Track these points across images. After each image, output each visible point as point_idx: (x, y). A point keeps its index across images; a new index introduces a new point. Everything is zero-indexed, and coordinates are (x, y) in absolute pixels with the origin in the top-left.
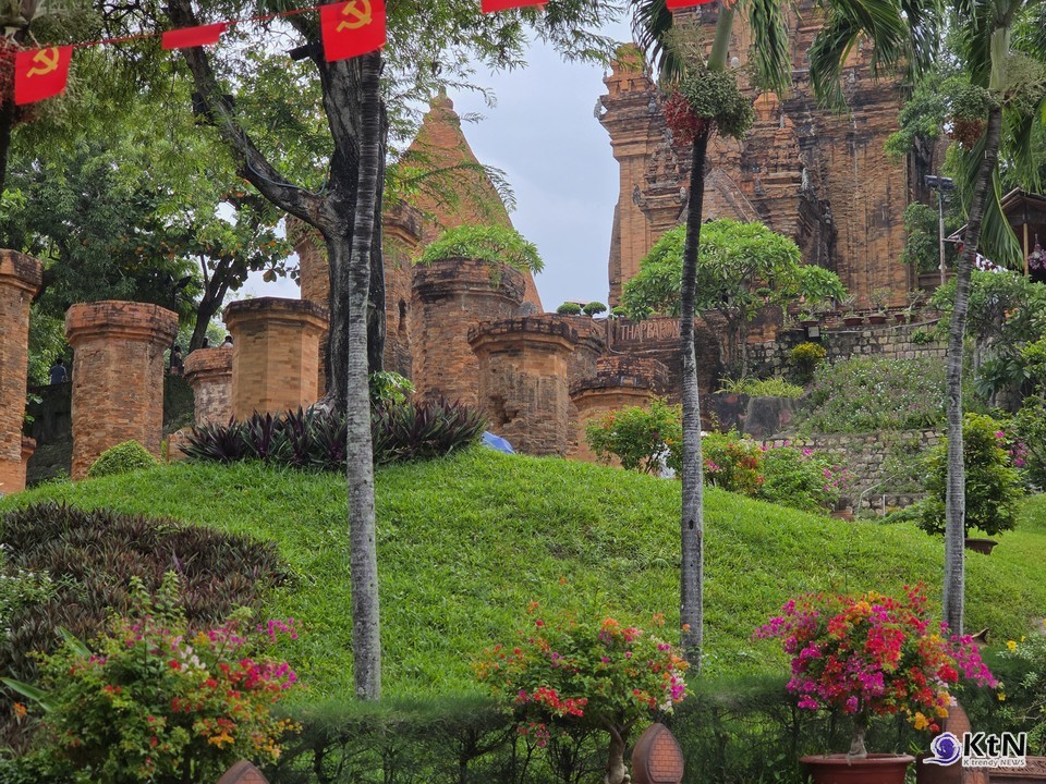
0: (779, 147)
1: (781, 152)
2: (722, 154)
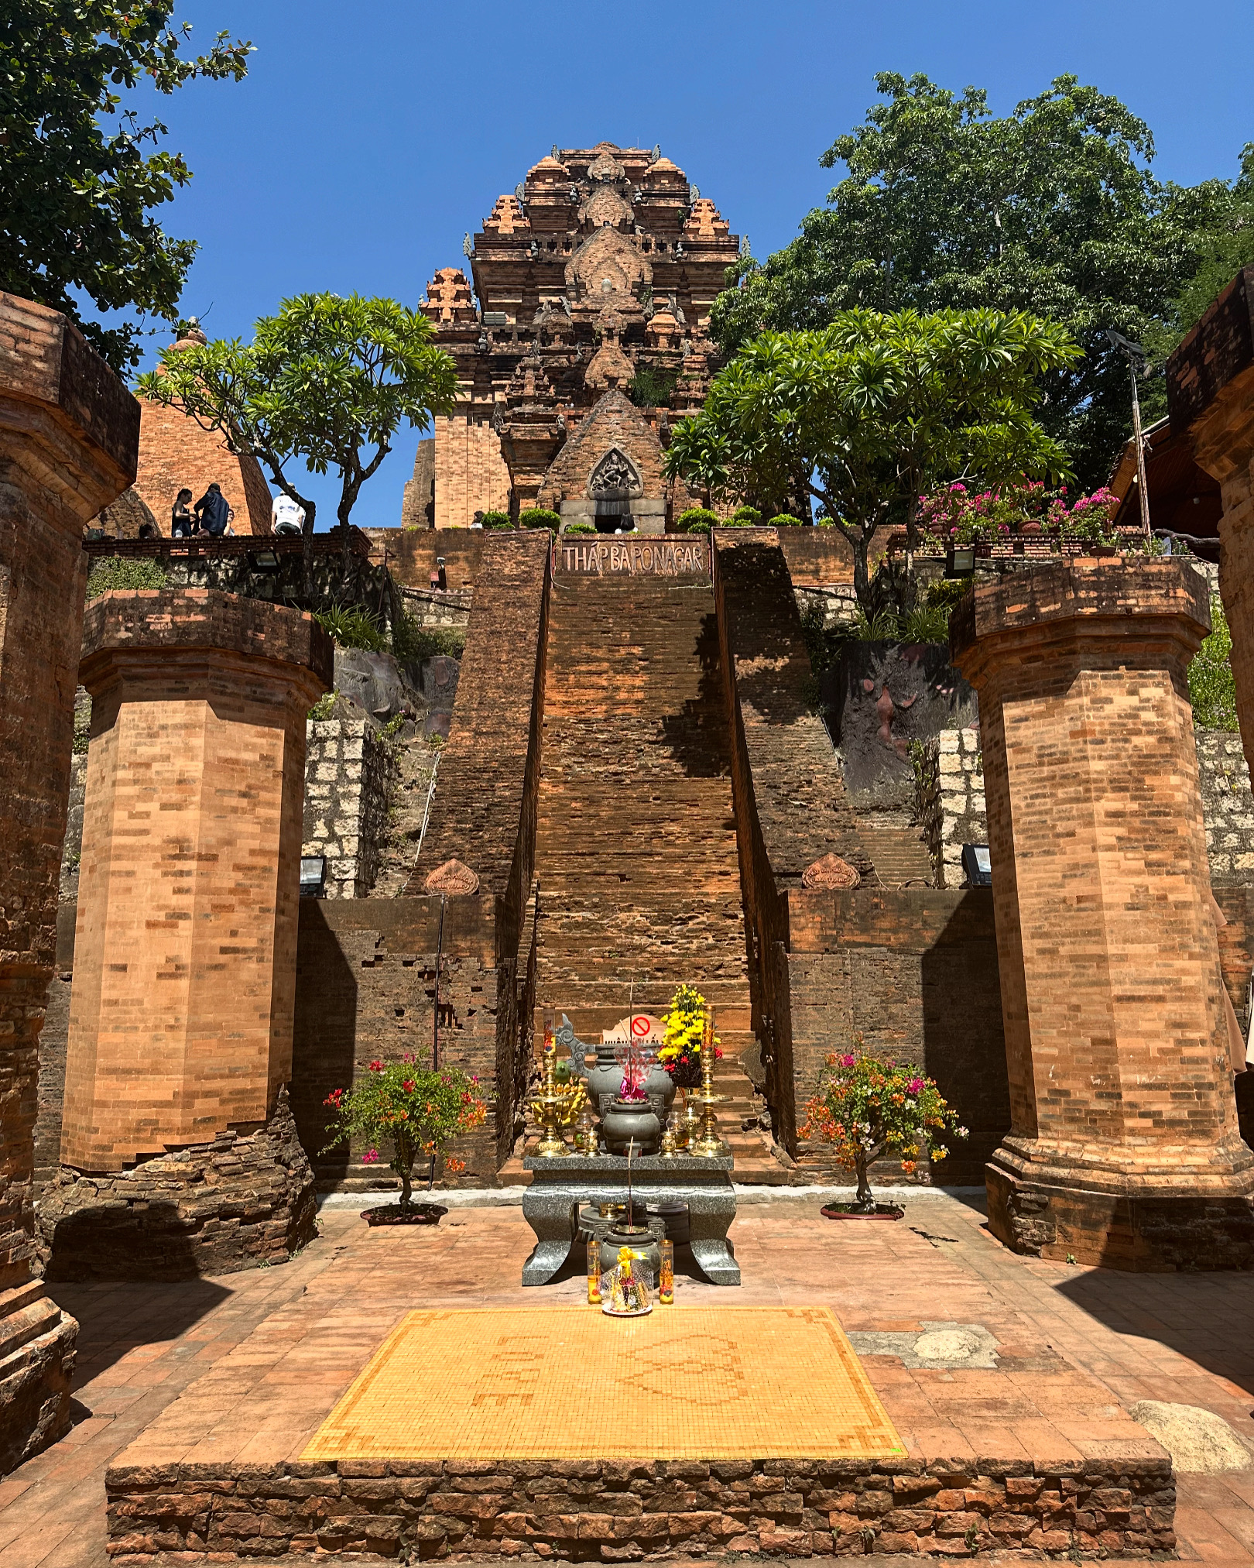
0: (687, 377)
1: (692, 384)
2: (612, 381)
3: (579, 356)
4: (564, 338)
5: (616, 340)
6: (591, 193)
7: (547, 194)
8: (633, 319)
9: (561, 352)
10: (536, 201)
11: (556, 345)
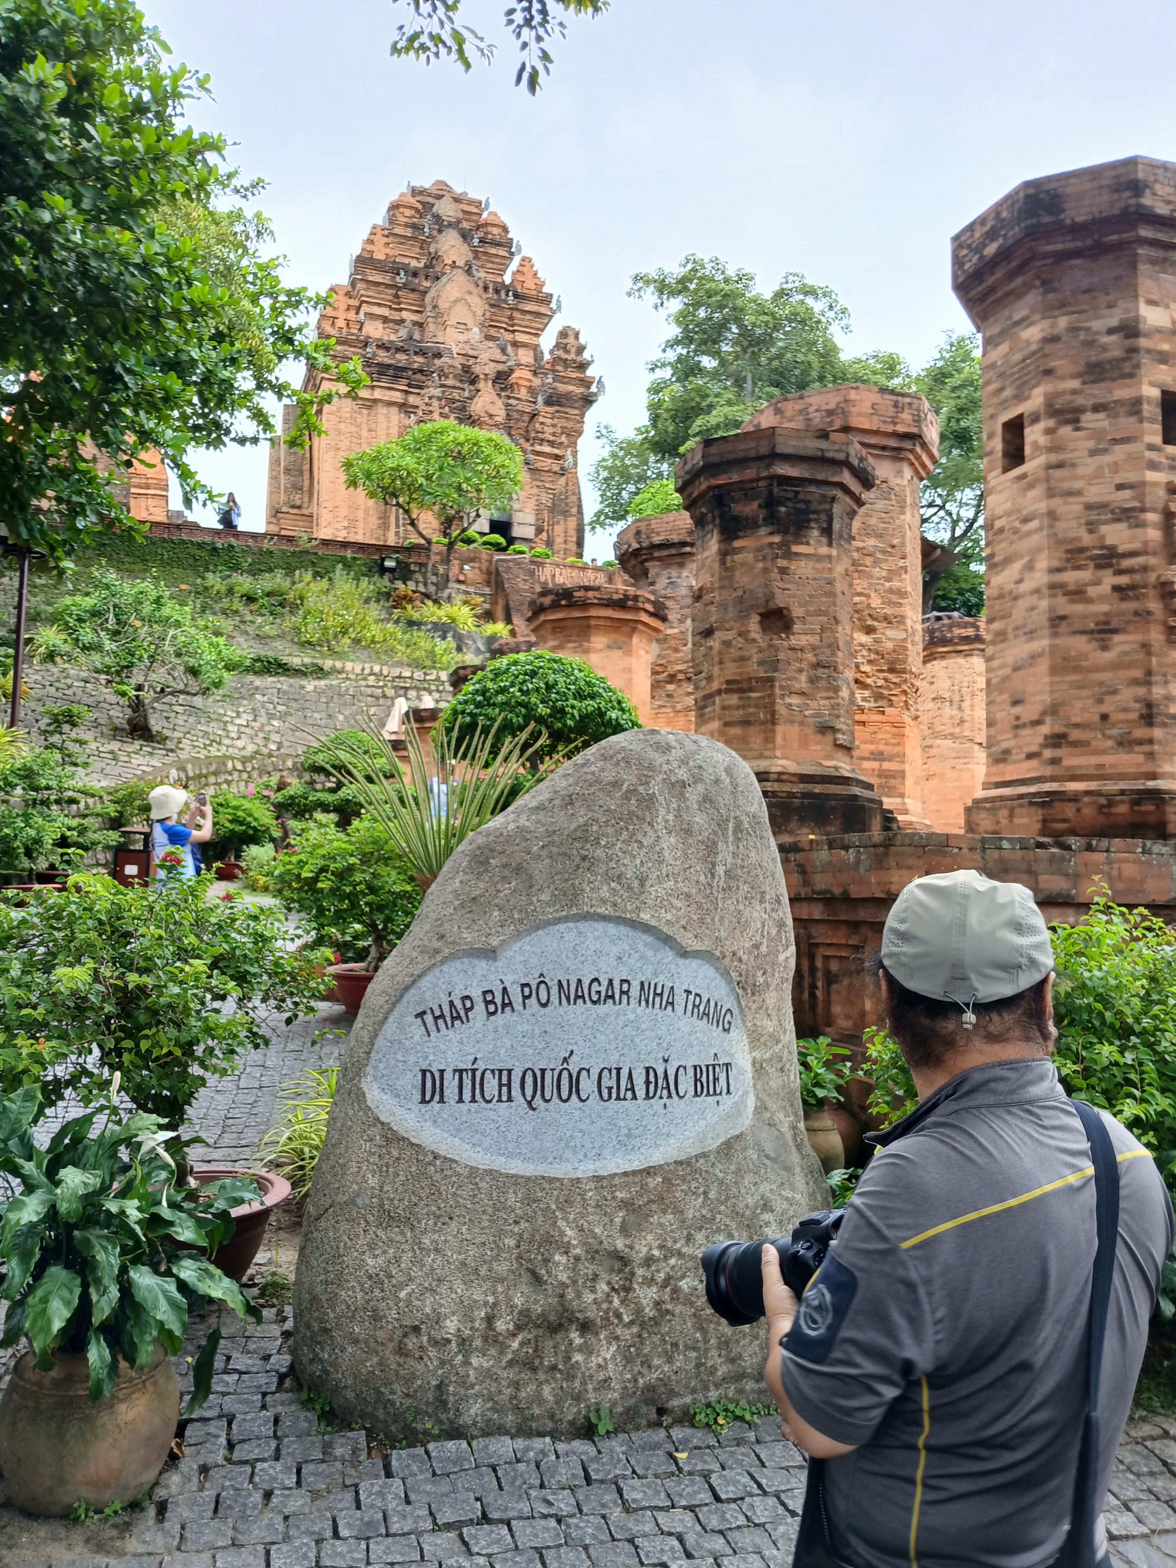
3: (467, 394)
4: (455, 377)
5: (490, 383)
6: (440, 231)
7: (406, 225)
8: (500, 367)
9: (454, 387)
10: (398, 230)
11: (450, 382)
